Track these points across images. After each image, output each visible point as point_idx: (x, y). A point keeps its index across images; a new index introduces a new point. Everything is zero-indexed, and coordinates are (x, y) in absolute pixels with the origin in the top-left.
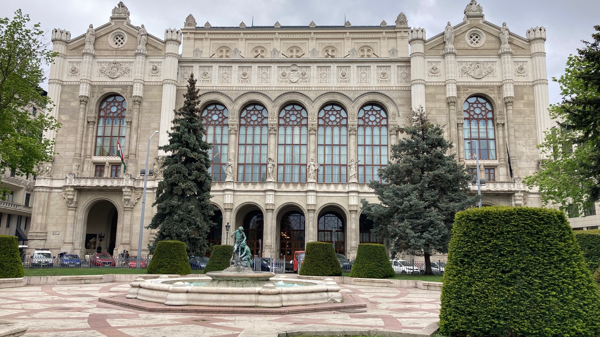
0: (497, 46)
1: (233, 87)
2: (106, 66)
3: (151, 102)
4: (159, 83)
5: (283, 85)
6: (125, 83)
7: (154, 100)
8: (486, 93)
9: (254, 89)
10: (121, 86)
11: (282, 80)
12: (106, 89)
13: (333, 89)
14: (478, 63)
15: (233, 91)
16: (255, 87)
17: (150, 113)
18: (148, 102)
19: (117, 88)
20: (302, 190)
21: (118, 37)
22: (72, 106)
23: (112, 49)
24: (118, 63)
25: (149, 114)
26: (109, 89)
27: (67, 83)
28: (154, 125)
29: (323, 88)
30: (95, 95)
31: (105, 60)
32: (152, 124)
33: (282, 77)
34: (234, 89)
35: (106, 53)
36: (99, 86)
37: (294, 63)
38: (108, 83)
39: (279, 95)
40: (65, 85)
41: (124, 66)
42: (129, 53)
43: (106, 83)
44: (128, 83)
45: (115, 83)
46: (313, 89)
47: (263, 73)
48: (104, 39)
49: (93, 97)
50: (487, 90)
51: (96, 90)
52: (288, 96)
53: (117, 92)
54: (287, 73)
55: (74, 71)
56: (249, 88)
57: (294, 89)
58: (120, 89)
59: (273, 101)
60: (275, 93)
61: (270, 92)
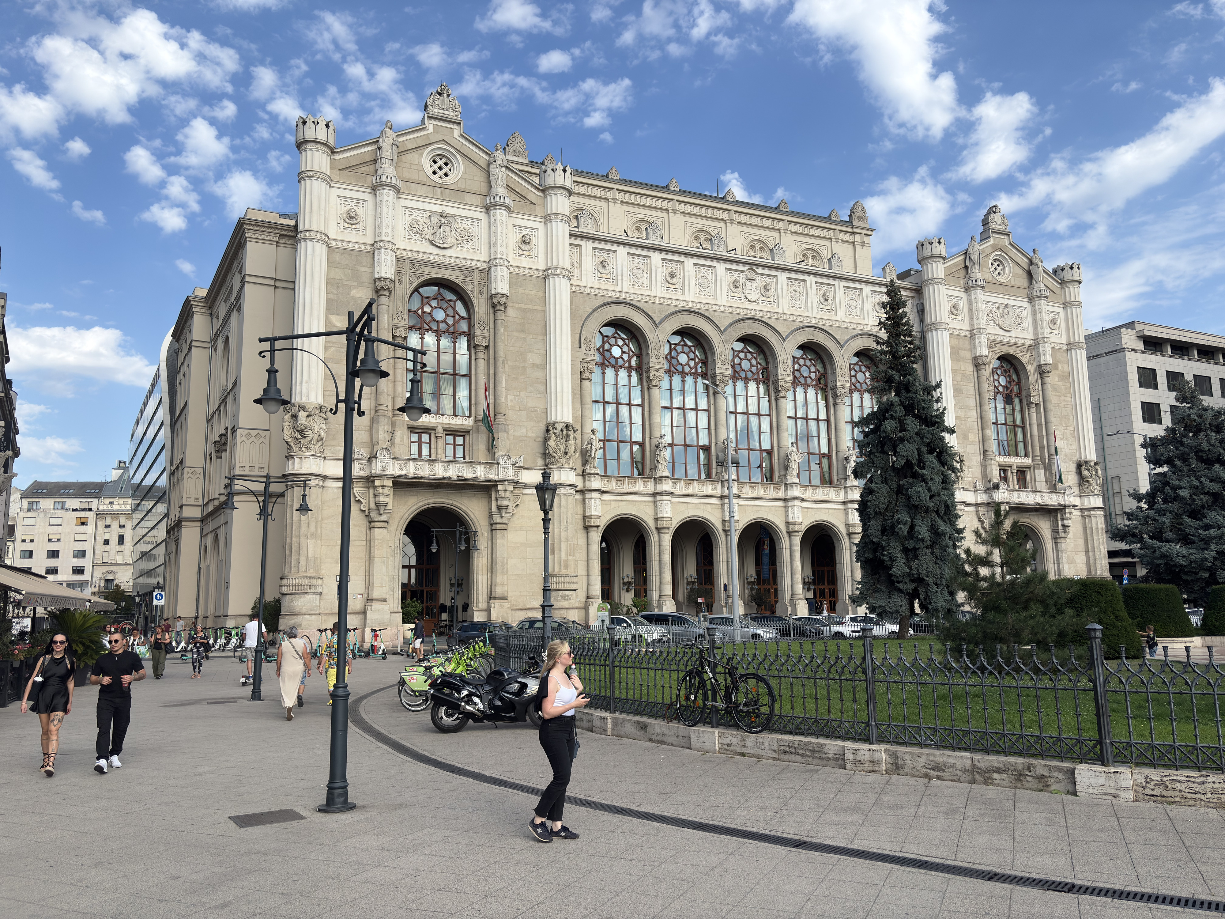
0: (1024, 282)
1: (654, 297)
2: (422, 219)
3: (524, 311)
4: (536, 273)
5: (735, 303)
6: (468, 262)
7: (530, 307)
8: (1017, 355)
9: (690, 305)
10: (459, 268)
11: (732, 294)
12: (426, 269)
13: (813, 321)
14: (1006, 306)
15: (655, 306)
16: (693, 302)
17: (522, 331)
18: (517, 308)
19: (452, 269)
20: (777, 497)
21: (437, 159)
22: (355, 298)
23: (433, 184)
24: (452, 216)
25: (522, 335)
26: (434, 270)
27: (339, 244)
28: (534, 358)
29: (798, 318)
30: (406, 279)
31: (420, 205)
32: (529, 355)
33: (733, 289)
34: (657, 301)
35: (422, 190)
36: (412, 261)
37: (752, 265)
38: (432, 257)
39: (730, 321)
40: (334, 248)
41: (461, 225)
42: (469, 198)
43: (426, 256)
44: (474, 263)
45: (447, 259)
46: (784, 317)
47: (703, 277)
48: (412, 157)
49: (400, 283)
50: (1018, 349)
51: (407, 268)
52: (745, 324)
53: (451, 278)
54: (742, 281)
55: (351, 218)
56: (682, 303)
57: (754, 313)
58: (458, 274)
59: (722, 332)
60: (724, 317)
61: (716, 314)
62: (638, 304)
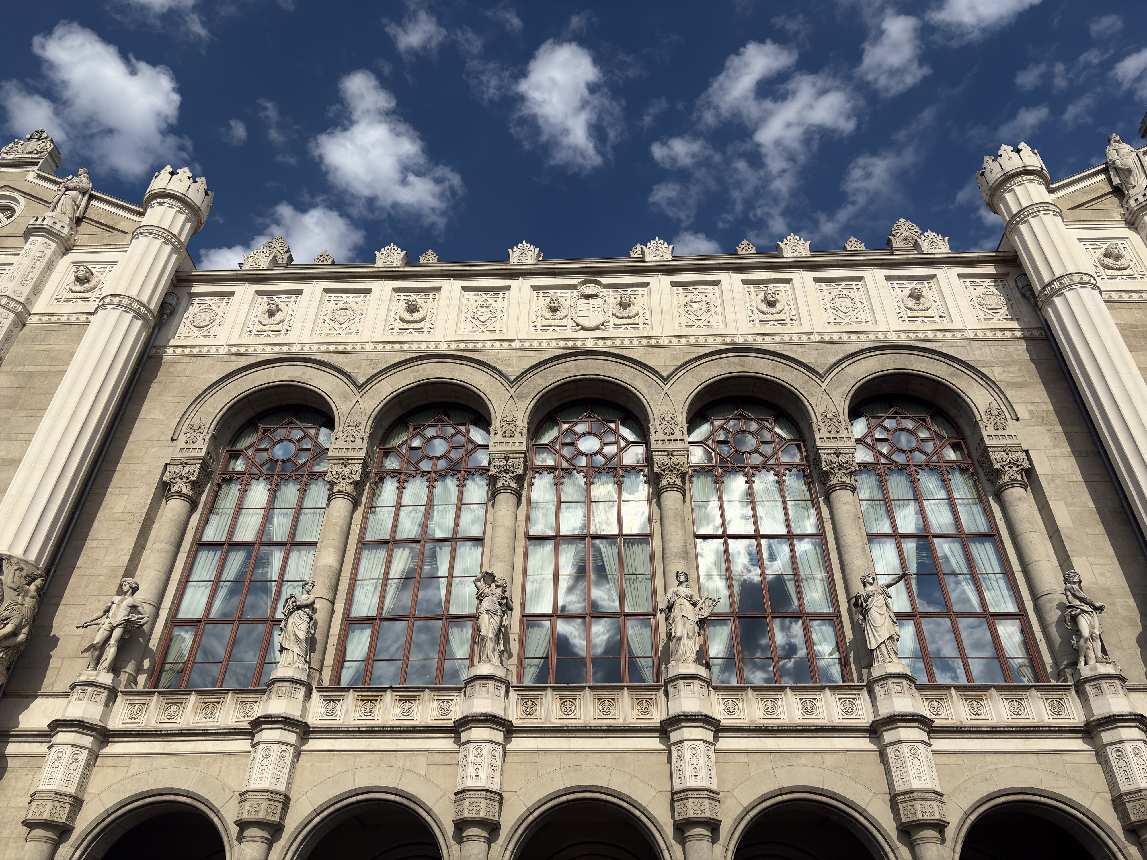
1: (364, 343)
3: (30, 375)
4: (83, 318)
5: (550, 334)
7: (46, 368)
9: (442, 347)
11: (545, 322)
13: (740, 340)
15: (363, 356)
16: (449, 342)
18: (17, 374)
20: (640, 723)
25: (5, 413)
29: (701, 339)
34: (369, 347)
37: (590, 274)
39: (535, 362)
46: (664, 341)
52: (572, 364)
54: (566, 302)
56: (424, 346)
57: (590, 344)
59: (512, 383)
60: (520, 359)
61: (501, 354)
62: (325, 358)
